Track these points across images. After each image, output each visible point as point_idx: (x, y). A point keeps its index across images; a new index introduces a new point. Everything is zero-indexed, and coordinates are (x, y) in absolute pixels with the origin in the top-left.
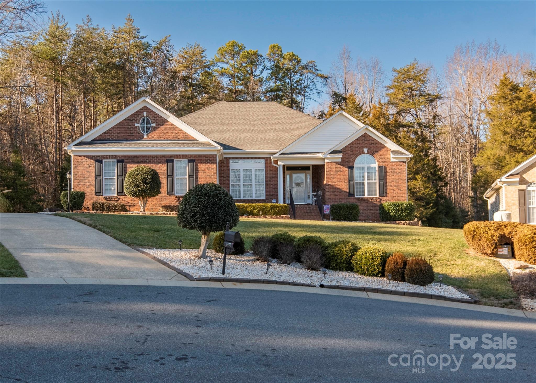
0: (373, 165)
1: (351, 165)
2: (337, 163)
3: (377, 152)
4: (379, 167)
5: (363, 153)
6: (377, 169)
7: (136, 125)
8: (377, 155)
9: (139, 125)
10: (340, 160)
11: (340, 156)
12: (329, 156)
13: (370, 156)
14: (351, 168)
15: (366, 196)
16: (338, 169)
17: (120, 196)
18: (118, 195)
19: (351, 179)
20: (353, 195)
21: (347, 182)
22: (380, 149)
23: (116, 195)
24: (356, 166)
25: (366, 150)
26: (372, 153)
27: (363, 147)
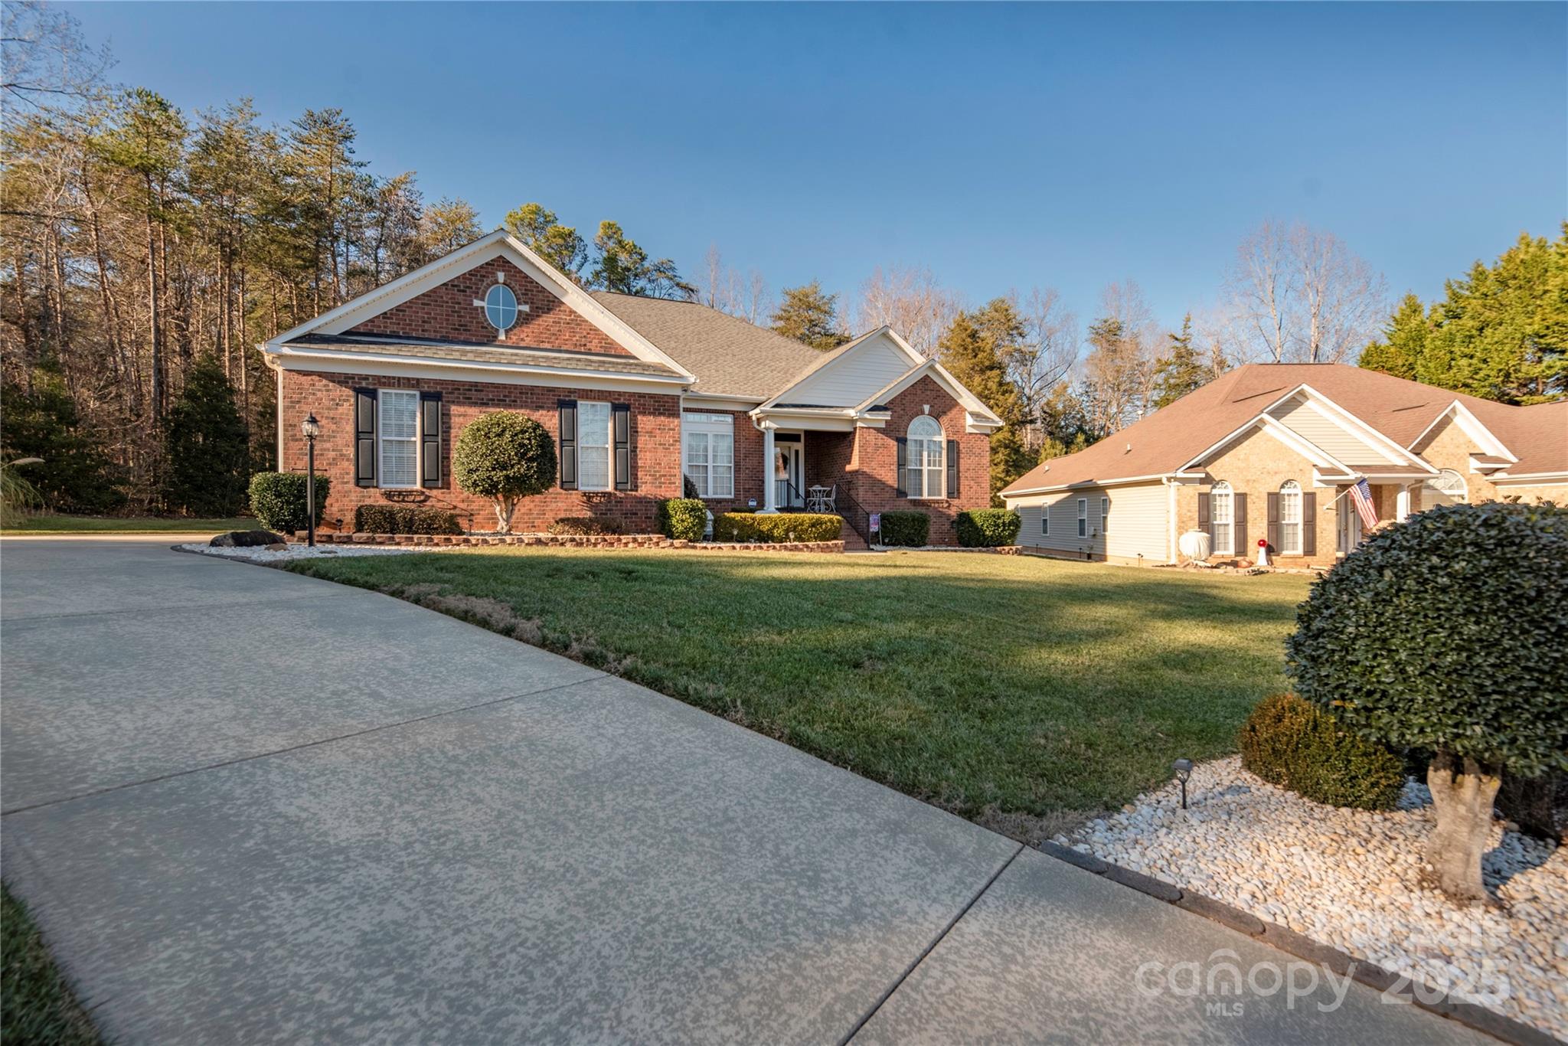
0: (937, 438)
1: (902, 435)
2: (878, 430)
3: (945, 413)
4: (949, 442)
5: (923, 413)
6: (944, 445)
7: (477, 303)
8: (945, 419)
9: (484, 304)
10: (883, 425)
11: (886, 416)
12: (867, 416)
13: (932, 421)
14: (902, 441)
15: (925, 496)
16: (880, 442)
17: (430, 488)
18: (423, 486)
19: (901, 463)
20: (905, 494)
21: (895, 467)
22: (950, 409)
23: (418, 486)
24: (909, 437)
25: (927, 408)
26: (937, 415)
27: (922, 402)
